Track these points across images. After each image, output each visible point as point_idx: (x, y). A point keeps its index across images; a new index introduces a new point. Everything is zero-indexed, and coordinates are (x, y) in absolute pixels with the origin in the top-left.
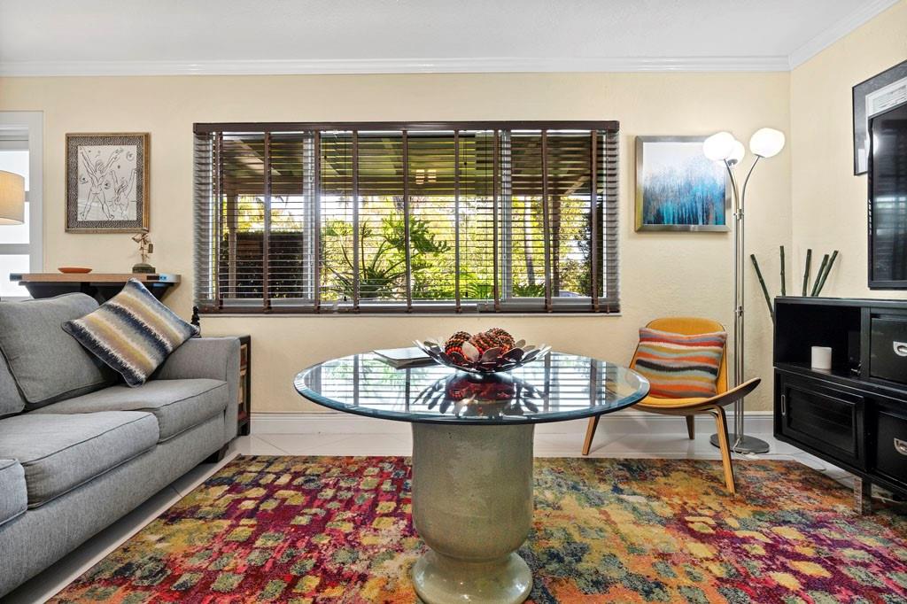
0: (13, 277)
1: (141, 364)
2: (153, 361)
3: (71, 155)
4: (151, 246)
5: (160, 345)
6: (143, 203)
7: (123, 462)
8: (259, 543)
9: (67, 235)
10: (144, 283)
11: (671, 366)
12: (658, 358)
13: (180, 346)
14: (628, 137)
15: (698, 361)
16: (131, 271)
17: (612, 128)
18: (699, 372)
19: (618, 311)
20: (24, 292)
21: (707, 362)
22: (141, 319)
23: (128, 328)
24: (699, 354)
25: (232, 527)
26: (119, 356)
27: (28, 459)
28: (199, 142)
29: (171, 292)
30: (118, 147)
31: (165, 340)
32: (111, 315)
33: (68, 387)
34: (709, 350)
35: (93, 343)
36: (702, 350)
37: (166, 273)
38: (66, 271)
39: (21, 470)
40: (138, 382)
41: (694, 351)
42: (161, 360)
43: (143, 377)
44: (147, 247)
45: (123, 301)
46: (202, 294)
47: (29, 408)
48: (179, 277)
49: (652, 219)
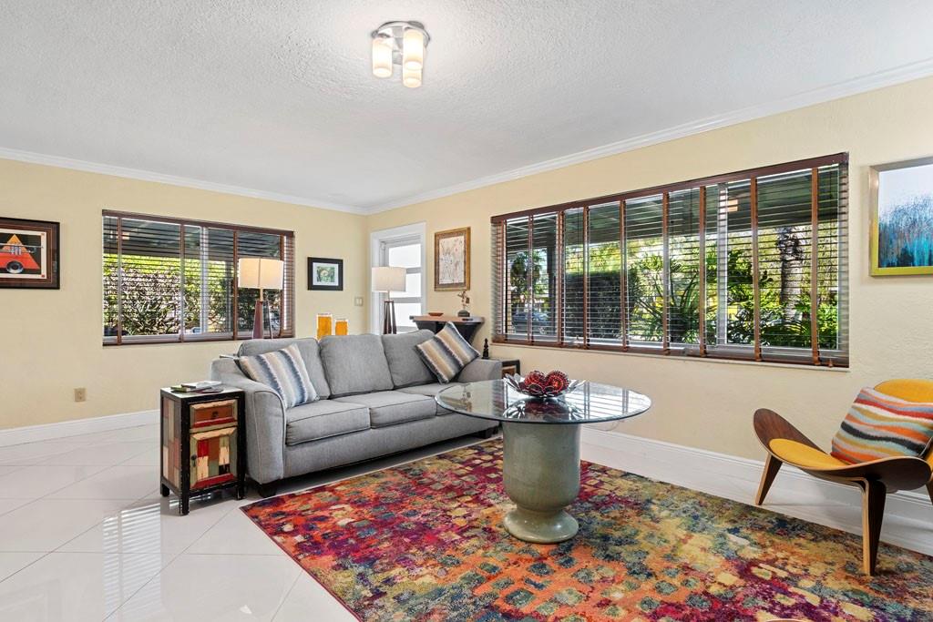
0: (411, 318)
1: (446, 373)
2: (453, 373)
3: (437, 244)
4: (468, 299)
5: (456, 362)
6: (467, 273)
7: (415, 420)
8: (463, 478)
9: (435, 293)
10: (454, 323)
11: (868, 433)
12: (860, 423)
13: (469, 363)
14: (862, 168)
15: (898, 432)
16: (457, 315)
17: (842, 159)
18: (894, 444)
19: (848, 367)
20: (415, 325)
21: (908, 435)
22: (448, 346)
23: (441, 351)
24: (902, 425)
25: (461, 468)
26: (435, 366)
27: (372, 407)
28: (494, 228)
29: (479, 329)
30: (455, 238)
31: (459, 359)
32: (434, 342)
33: (414, 380)
34: (916, 422)
35: (425, 358)
36: (911, 421)
37: (475, 317)
38: (432, 315)
39: (369, 411)
40: (445, 382)
41: (899, 420)
42: (457, 371)
43: (446, 379)
44: (465, 300)
45: (442, 336)
46: (496, 329)
47: (395, 388)
48: (483, 318)
49: (895, 261)
